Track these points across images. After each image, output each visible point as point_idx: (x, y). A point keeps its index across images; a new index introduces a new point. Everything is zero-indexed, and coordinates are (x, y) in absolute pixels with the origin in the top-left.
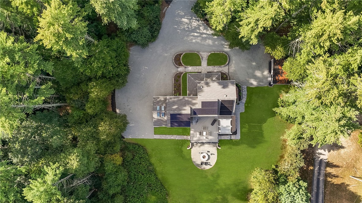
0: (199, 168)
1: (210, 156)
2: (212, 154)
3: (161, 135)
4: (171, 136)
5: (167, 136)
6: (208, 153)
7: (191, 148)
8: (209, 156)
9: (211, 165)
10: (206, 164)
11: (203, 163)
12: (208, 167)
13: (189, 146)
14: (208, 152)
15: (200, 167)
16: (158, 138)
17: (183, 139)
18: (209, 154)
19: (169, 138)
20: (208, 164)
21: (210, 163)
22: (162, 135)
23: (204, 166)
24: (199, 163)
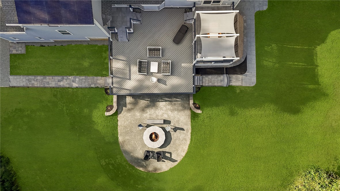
0: (141, 169)
1: (172, 133)
2: (175, 129)
3: (31, 77)
4: (60, 78)
5: (48, 79)
6: (164, 126)
7: (116, 113)
8: (168, 134)
9: (174, 161)
10: (160, 156)
11: (151, 154)
12: (165, 166)
13: (112, 107)
14: (166, 122)
15: (142, 166)
16: (22, 85)
17: (93, 86)
18: (168, 128)
19: (54, 86)
20: (167, 158)
21: (170, 153)
22: (33, 77)
23: (154, 164)
24: (140, 154)
